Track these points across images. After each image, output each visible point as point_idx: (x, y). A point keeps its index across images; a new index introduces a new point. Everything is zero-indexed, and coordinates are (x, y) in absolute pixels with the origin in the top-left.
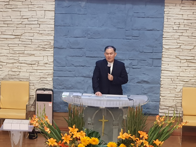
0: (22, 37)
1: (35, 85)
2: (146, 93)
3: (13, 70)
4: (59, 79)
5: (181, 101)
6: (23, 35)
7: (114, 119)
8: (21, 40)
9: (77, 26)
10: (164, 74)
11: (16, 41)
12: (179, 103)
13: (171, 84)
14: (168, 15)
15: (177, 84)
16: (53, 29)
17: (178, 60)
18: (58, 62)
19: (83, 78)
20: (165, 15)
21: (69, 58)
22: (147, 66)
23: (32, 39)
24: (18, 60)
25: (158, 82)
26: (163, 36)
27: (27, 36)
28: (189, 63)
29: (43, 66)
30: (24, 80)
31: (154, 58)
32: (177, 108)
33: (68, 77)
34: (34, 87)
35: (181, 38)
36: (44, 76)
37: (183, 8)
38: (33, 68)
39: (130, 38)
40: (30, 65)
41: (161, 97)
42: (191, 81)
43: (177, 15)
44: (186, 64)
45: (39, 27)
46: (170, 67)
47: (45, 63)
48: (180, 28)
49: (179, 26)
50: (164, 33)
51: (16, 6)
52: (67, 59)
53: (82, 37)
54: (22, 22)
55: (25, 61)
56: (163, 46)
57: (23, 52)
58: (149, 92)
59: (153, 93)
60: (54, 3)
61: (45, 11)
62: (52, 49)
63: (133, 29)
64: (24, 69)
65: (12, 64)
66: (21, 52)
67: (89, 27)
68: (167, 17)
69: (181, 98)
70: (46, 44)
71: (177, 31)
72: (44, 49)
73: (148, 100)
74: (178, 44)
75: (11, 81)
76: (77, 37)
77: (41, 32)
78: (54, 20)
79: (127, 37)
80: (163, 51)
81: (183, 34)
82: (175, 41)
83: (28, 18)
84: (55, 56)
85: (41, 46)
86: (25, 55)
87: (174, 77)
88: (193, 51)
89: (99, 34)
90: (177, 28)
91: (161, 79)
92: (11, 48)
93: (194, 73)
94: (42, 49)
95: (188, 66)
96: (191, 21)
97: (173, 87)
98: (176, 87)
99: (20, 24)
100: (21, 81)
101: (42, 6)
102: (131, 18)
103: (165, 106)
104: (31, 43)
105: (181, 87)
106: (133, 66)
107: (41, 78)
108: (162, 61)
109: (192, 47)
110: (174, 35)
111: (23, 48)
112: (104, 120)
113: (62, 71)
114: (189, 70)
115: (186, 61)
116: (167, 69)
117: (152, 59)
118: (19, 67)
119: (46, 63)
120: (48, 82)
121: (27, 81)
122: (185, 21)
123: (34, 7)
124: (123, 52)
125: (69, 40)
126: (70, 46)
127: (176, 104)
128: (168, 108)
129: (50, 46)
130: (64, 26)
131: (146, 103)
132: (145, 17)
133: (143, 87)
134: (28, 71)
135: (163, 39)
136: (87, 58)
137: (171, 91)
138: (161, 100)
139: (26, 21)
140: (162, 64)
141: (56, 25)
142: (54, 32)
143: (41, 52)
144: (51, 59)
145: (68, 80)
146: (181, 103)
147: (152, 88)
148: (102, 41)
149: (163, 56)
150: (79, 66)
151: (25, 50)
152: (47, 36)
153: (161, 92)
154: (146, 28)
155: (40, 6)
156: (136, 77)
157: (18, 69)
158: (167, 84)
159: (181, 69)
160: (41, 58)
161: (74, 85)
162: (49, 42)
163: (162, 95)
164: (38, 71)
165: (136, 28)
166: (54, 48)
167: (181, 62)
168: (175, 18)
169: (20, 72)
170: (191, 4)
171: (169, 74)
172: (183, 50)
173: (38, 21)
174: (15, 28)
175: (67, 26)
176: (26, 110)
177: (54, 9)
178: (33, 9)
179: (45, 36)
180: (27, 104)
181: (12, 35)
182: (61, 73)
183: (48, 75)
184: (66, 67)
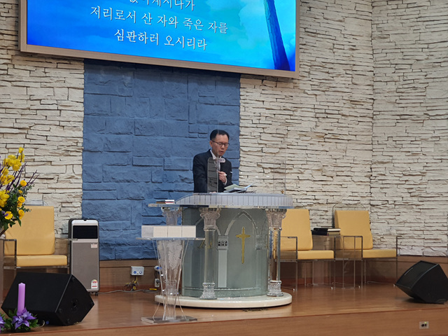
0: (30, 132)
4: (92, 203)
6: (31, 128)
9: (119, 115)
11: (21, 139)
14: (245, 101)
16: (82, 120)
17: (260, 169)
18: (90, 175)
19: (129, 202)
20: (241, 101)
21: (108, 168)
23: (47, 136)
26: (241, 133)
27: (39, 130)
28: (274, 174)
29: (67, 181)
33: (106, 201)
35: (264, 137)
36: (68, 200)
37: (263, 92)
38: (49, 186)
39: (196, 135)
43: (257, 102)
44: (271, 176)
45: (60, 116)
46: (250, 180)
47: (68, 177)
48: (260, 122)
49: (259, 118)
50: (240, 128)
52: (104, 169)
53: (127, 134)
54: (30, 105)
56: (241, 148)
60: (83, 76)
61: (68, 88)
62: (81, 154)
63: (198, 122)
66: (29, 158)
67: (136, 118)
68: (244, 105)
70: (70, 145)
71: (259, 126)
72: (67, 153)
74: (260, 146)
76: (120, 134)
77: (62, 124)
78: (83, 104)
79: (192, 135)
80: (240, 155)
81: (265, 130)
82: (255, 141)
83: (41, 100)
84: (84, 165)
85: (63, 148)
86: (36, 163)
88: (278, 156)
89: (152, 128)
90: (257, 122)
92: (11, 150)
93: (281, 188)
94: (63, 154)
95: (273, 179)
96: (274, 112)
99: (27, 109)
101: (64, 79)
102: (196, 105)
104: (45, 143)
107: (62, 203)
108: (240, 172)
109: (277, 150)
110: (254, 132)
113: (96, 190)
115: (270, 170)
119: (72, 177)
120: (75, 209)
123: (51, 81)
125: (106, 138)
126: (109, 148)
129: (76, 147)
130: (99, 115)
132: (215, 103)
134: (40, 191)
135: (240, 137)
136: (135, 167)
139: (37, 105)
140: (240, 176)
141: (86, 112)
142: (82, 124)
143: (63, 158)
144: (79, 170)
145: (107, 205)
149: (241, 163)
150: (124, 181)
151: (35, 155)
152: (72, 131)
154: (216, 121)
155: (61, 79)
160: (62, 169)
161: (116, 214)
164: (58, 191)
165: (203, 121)
166: (84, 150)
167: (264, 172)
168: (254, 106)
170: (274, 86)
172: (266, 154)
173: (57, 105)
175: (103, 115)
177: (83, 87)
178: (48, 85)
179: (69, 131)
182: (96, 194)
183: (74, 197)
184: (102, 183)
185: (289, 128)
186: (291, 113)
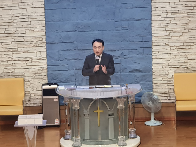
0: (14, 35)
1: (30, 81)
2: (139, 81)
3: (8, 68)
4: (54, 73)
5: (173, 87)
6: (15, 33)
7: (109, 110)
8: (13, 37)
9: (67, 20)
10: (155, 62)
11: (9, 39)
12: (172, 90)
13: (163, 71)
15: (168, 71)
16: (44, 25)
17: (168, 47)
18: (51, 57)
20: (152, 4)
21: (62, 53)
22: (138, 55)
23: (24, 37)
24: (12, 58)
25: (150, 70)
26: (152, 25)
27: (19, 34)
28: (178, 50)
29: (37, 62)
30: (19, 76)
31: (144, 46)
32: (169, 95)
33: (62, 71)
34: (29, 82)
35: (170, 26)
36: (38, 72)
38: (27, 65)
39: (120, 28)
40: (24, 62)
41: (153, 85)
42: (182, 67)
43: (164, 4)
44: (176, 51)
45: (31, 24)
46: (160, 54)
47: (38, 59)
48: (167, 16)
49: (167, 14)
50: (152, 22)
51: (7, 5)
52: (60, 53)
53: (73, 31)
54: (13, 20)
55: (19, 58)
56: (153, 34)
57: (17, 49)
58: (141, 80)
59: (146, 81)
61: (35, 8)
62: (45, 45)
63: (122, 20)
64: (19, 66)
65: (7, 62)
66: (14, 49)
67: (79, 21)
68: (154, 6)
69: (173, 84)
70: (38, 40)
71: (165, 19)
72: (37, 45)
73: (141, 88)
74: (167, 32)
75: (7, 79)
76: (68, 32)
77: (33, 29)
78: (44, 16)
79: (117, 28)
80: (153, 39)
81: (171, 22)
82: (164, 29)
83: (19, 16)
84: (47, 51)
85: (34, 43)
86: (19, 52)
87: (165, 64)
88: (181, 38)
89: (89, 27)
90: (165, 16)
91: (153, 67)
92: (4, 46)
93: (184, 59)
94: (34, 46)
95: (178, 53)
96: (178, 9)
97: (165, 73)
98: (167, 73)
99: (12, 22)
100: (16, 78)
101: (32, 3)
102: (120, 10)
103: (158, 93)
104: (24, 41)
105: (173, 74)
106: (124, 56)
107: (35, 73)
108: (152, 50)
109: (181, 34)
110: (162, 23)
111: (16, 46)
112: (99, 111)
113: (55, 65)
114: (180, 56)
115: (175, 47)
116: (158, 57)
117: (142, 48)
118: (14, 64)
119: (40, 59)
120: (43, 77)
121: (22, 77)
122: (172, 8)
123: (24, 5)
124: (113, 43)
125: (60, 35)
126: (62, 41)
127: (169, 90)
128: (161, 94)
129: (42, 41)
130: (55, 21)
131: (140, 91)
132: (133, 7)
133: (136, 76)
134: (22, 67)
135: (152, 27)
136: (79, 51)
137: (163, 78)
138: (154, 87)
139: (17, 19)
140: (153, 52)
141: (46, 21)
142: (45, 28)
143: (34, 48)
144: (44, 55)
145: (62, 74)
146: (173, 89)
147: (144, 76)
148: (93, 33)
149: (153, 44)
150: (72, 59)
151: (18, 48)
152: (39, 32)
153: (153, 80)
155: (30, 3)
156: (128, 67)
157: (13, 66)
158: (159, 71)
159: (171, 56)
160: (34, 54)
161: (68, 79)
162: (41, 38)
163: (154, 82)
164: (32, 67)
165: (125, 19)
166: (46, 43)
167: (170, 49)
168: (162, 6)
169: (15, 69)
171: (160, 61)
172: (172, 37)
173: (29, 18)
174: (7, 27)
175: (58, 21)
176: (23, 106)
177: (44, 6)
178: (23, 7)
179: (37, 33)
180: (23, 100)
181: (4, 33)
182: (55, 68)
183: (42, 70)
184: (59, 61)
185: (190, 19)
186: (192, 8)
